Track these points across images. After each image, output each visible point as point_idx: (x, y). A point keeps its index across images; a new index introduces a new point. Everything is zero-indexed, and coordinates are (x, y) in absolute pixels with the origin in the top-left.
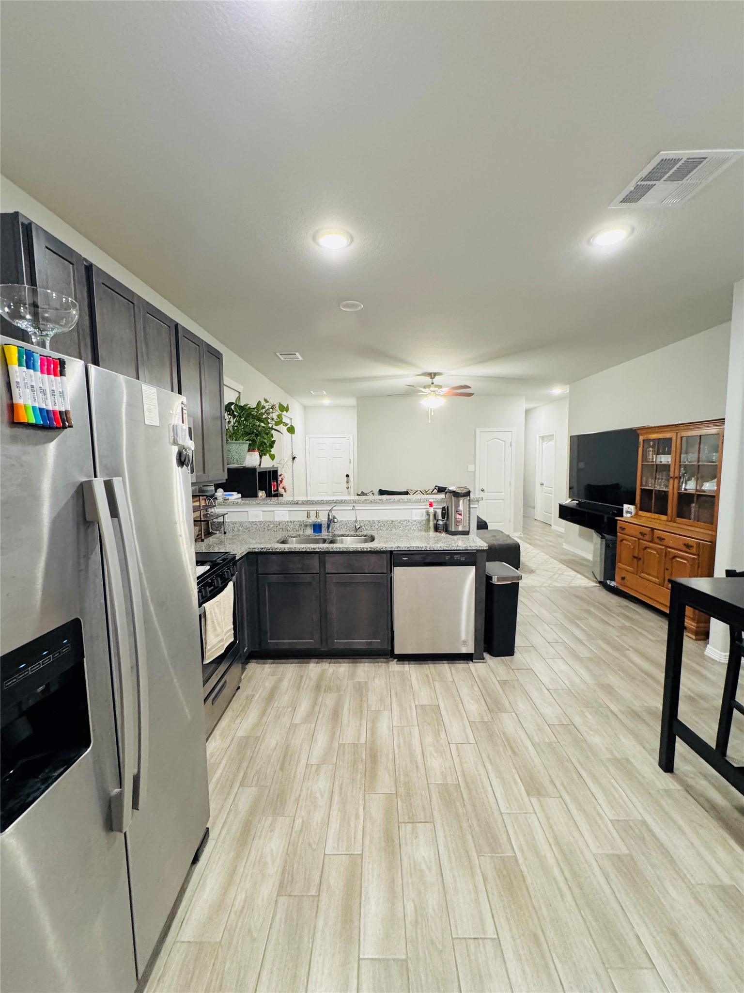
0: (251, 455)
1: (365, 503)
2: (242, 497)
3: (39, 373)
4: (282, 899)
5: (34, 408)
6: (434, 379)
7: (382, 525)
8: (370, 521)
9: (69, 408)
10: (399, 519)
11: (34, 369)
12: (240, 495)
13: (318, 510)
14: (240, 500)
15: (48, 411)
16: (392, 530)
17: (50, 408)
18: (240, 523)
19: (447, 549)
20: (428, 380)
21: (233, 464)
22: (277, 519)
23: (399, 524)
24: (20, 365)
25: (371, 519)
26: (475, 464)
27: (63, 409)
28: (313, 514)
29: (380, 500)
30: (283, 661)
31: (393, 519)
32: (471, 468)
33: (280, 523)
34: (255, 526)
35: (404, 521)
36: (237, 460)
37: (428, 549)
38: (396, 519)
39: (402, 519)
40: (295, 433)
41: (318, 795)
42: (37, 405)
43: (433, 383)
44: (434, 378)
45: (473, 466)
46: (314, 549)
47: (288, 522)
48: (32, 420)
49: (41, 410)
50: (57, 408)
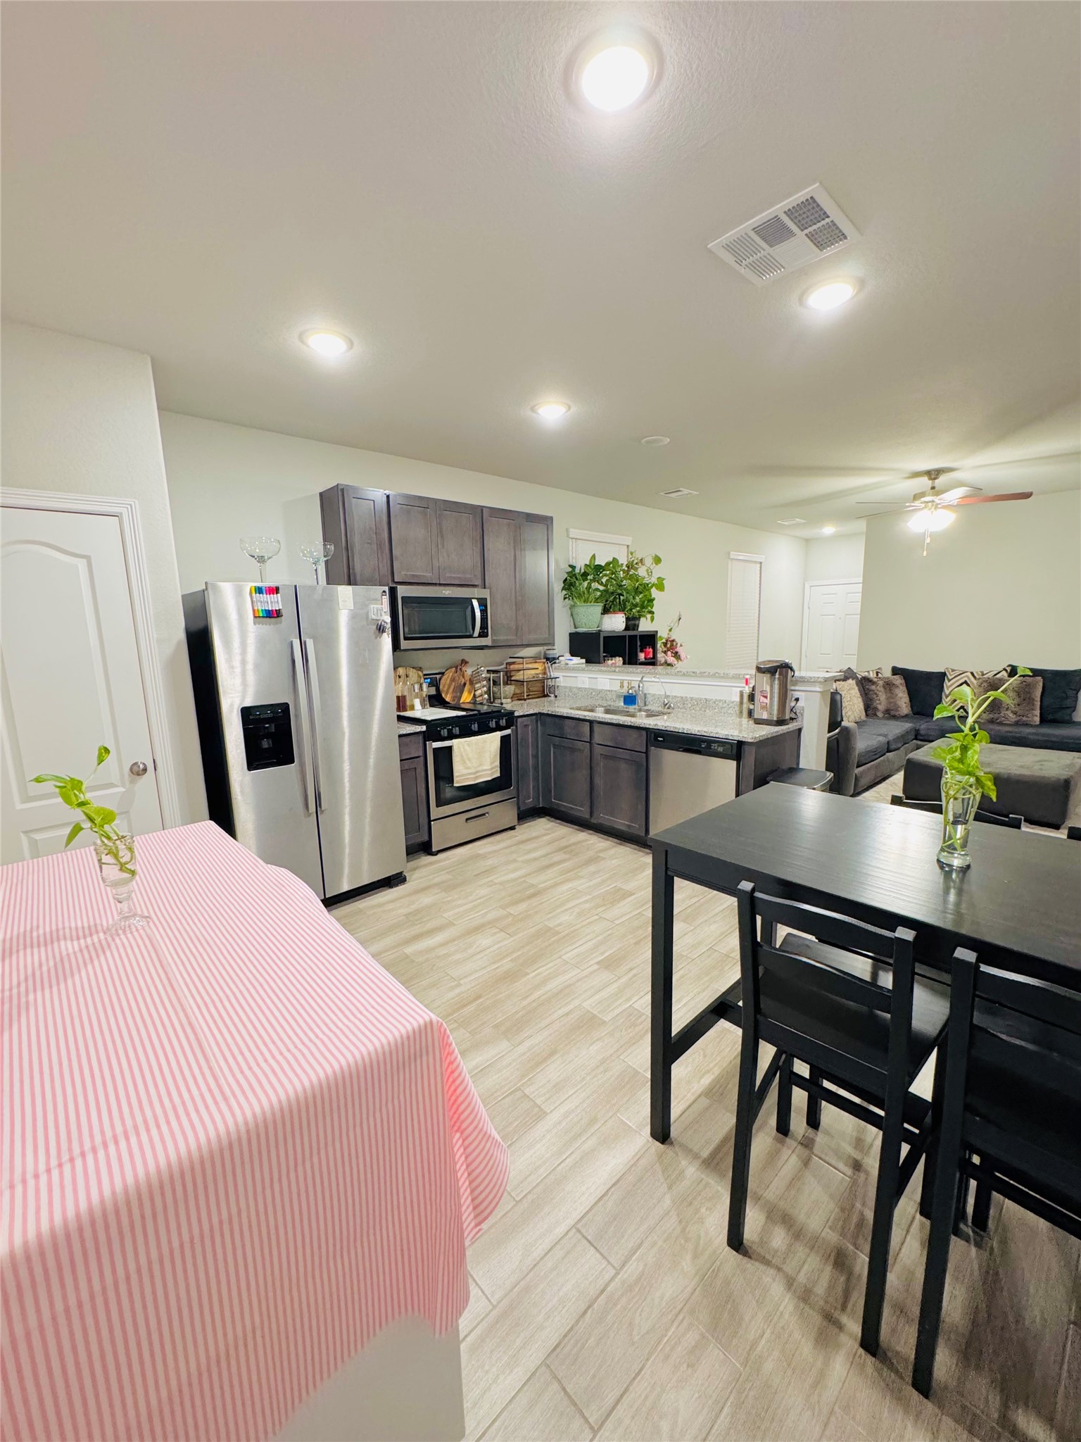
0: (611, 618)
1: (678, 675)
2: (587, 662)
3: (265, 595)
4: (404, 917)
5: (262, 610)
6: (936, 481)
7: (696, 703)
8: (682, 698)
9: (281, 608)
10: (714, 699)
11: (263, 594)
12: (584, 661)
13: (631, 680)
14: (584, 665)
15: (269, 611)
16: (705, 711)
17: (270, 609)
18: (570, 687)
19: (705, 734)
20: (925, 482)
21: (582, 627)
22: (600, 688)
23: (714, 705)
24: (256, 593)
25: (684, 695)
27: (277, 609)
28: (626, 684)
29: (694, 673)
30: (569, 824)
31: (707, 697)
33: (600, 691)
34: (581, 693)
35: (720, 701)
36: (586, 624)
37: (685, 732)
38: (711, 698)
39: (718, 698)
40: (665, 590)
41: (475, 894)
42: (263, 608)
43: (933, 488)
44: (935, 479)
46: (585, 716)
47: (607, 690)
48: (261, 615)
49: (265, 610)
50: (274, 609)
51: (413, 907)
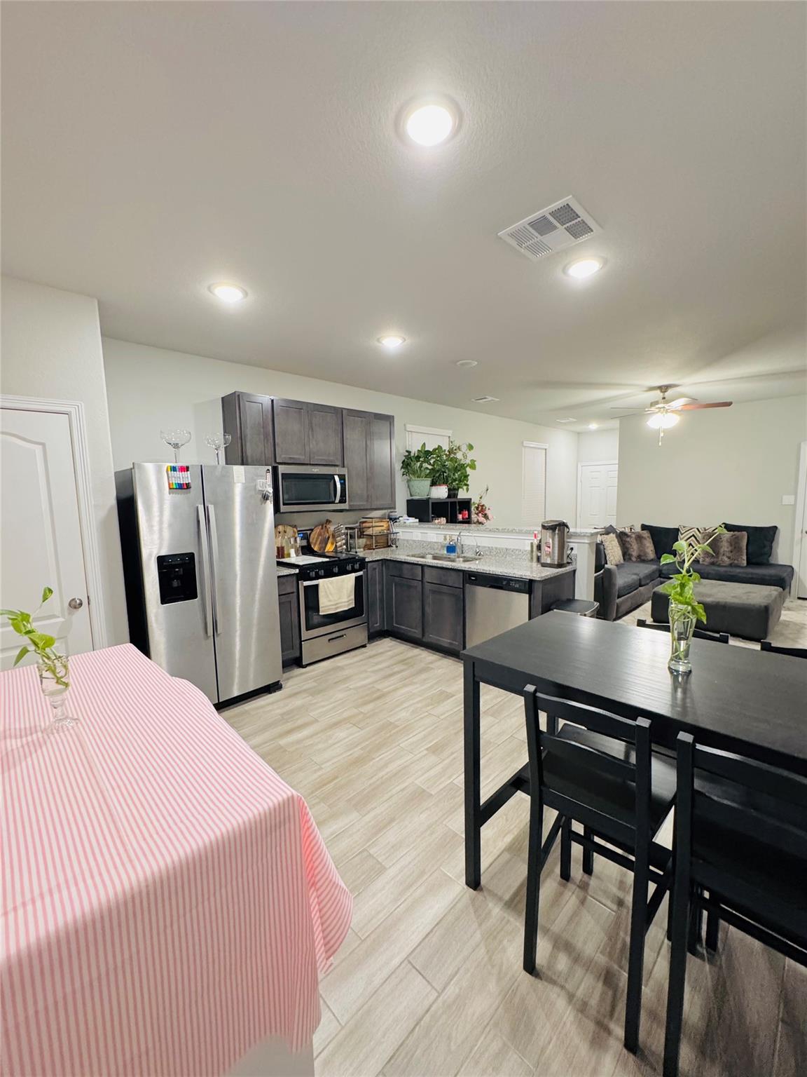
0: (437, 489)
1: (487, 531)
2: (420, 521)
4: (280, 716)
7: (499, 552)
8: (489, 548)
9: (190, 482)
11: (176, 471)
12: (417, 520)
13: (452, 535)
15: (181, 484)
16: (506, 557)
18: (407, 540)
19: (506, 574)
20: (658, 394)
21: (416, 496)
22: (429, 540)
23: (512, 553)
24: (171, 471)
25: (491, 546)
26: (796, 494)
28: (448, 538)
29: (498, 529)
31: (507, 547)
32: (788, 499)
33: (430, 543)
34: (415, 544)
35: (517, 550)
36: (419, 494)
37: (491, 573)
38: (510, 548)
39: (515, 548)
40: (477, 469)
42: (176, 482)
43: (664, 398)
44: (665, 392)
45: (792, 497)
46: (418, 561)
47: (434, 542)
48: (175, 487)
49: (178, 484)
50: (185, 482)
51: (287, 708)
